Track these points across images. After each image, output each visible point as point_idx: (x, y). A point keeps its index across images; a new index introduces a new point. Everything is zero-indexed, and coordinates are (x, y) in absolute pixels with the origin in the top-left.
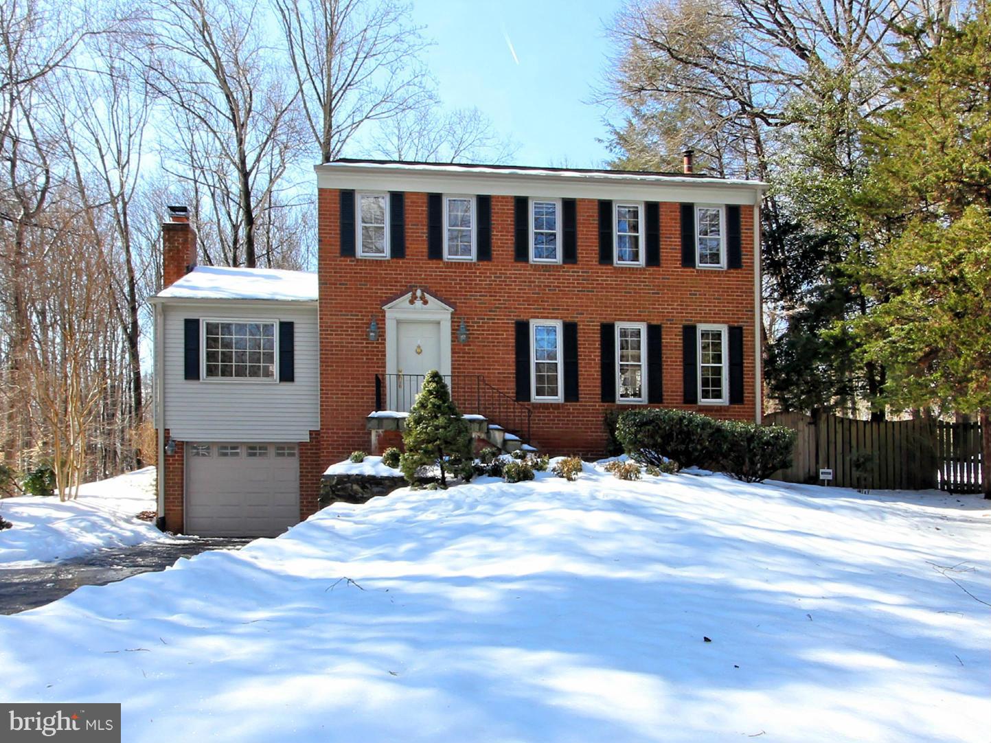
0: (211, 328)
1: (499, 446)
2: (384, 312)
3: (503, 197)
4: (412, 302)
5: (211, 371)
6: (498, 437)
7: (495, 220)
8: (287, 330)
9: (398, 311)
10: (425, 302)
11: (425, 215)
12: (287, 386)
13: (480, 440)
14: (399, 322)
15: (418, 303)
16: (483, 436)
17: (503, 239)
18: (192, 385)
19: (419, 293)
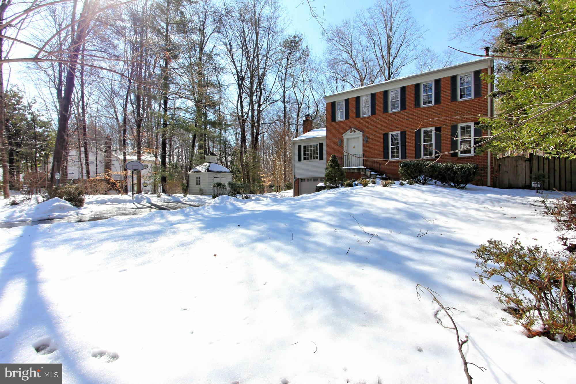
0: (305, 147)
1: (369, 176)
2: (343, 137)
3: (379, 92)
4: (351, 132)
5: (305, 159)
6: (368, 173)
7: (377, 100)
8: (321, 145)
9: (346, 136)
10: (355, 132)
11: (355, 104)
12: (321, 161)
13: (363, 174)
14: (348, 139)
15: (353, 132)
16: (364, 173)
17: (379, 106)
18: (300, 163)
19: (353, 129)
